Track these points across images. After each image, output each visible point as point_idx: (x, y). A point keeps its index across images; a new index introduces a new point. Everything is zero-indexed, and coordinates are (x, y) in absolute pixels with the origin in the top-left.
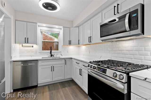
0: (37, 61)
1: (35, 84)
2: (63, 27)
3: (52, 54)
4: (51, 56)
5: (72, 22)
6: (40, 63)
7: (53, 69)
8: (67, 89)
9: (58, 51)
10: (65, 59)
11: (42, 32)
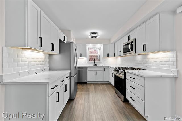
0: (87, 67)
1: (86, 81)
2: (103, 44)
3: (96, 63)
4: (95, 65)
5: (110, 39)
6: (89, 69)
7: (96, 73)
8: (105, 87)
9: (100, 62)
10: (104, 67)
11: (89, 49)
